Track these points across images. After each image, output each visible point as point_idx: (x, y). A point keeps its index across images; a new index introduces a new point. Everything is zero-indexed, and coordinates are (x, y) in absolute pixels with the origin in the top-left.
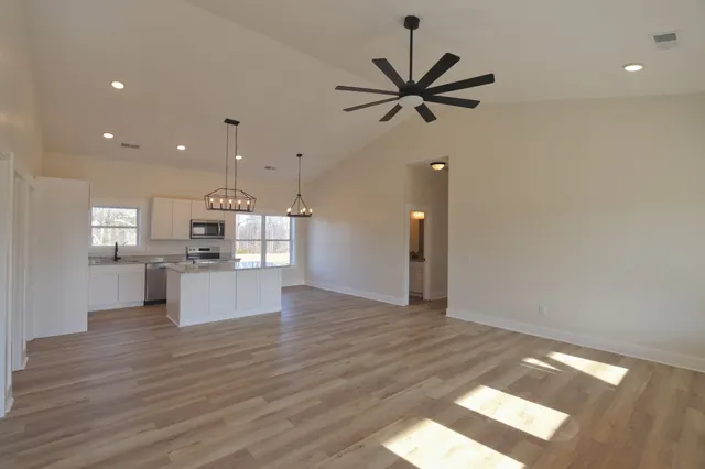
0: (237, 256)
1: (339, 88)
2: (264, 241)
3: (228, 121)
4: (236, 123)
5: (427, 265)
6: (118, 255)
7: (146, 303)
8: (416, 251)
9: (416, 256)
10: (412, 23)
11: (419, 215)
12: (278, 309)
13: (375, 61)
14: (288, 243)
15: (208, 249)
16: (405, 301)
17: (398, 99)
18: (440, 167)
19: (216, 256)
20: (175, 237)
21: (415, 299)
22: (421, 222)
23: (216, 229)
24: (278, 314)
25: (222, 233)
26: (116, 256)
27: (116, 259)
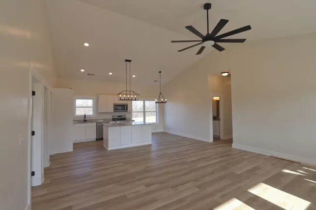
0: (133, 119)
1: (172, 42)
2: (144, 112)
3: (126, 61)
4: (130, 61)
5: (222, 122)
6: (86, 119)
7: (97, 139)
8: (216, 115)
9: (216, 118)
10: (207, 6)
11: (216, 98)
12: (150, 143)
13: (187, 27)
14: (155, 113)
15: (121, 116)
16: (211, 140)
17: (202, 43)
18: (226, 74)
19: (124, 119)
20: (108, 111)
21: (216, 138)
22: (218, 101)
23: (124, 108)
24: (150, 145)
25: (127, 109)
26: (85, 120)
27: (85, 121)
